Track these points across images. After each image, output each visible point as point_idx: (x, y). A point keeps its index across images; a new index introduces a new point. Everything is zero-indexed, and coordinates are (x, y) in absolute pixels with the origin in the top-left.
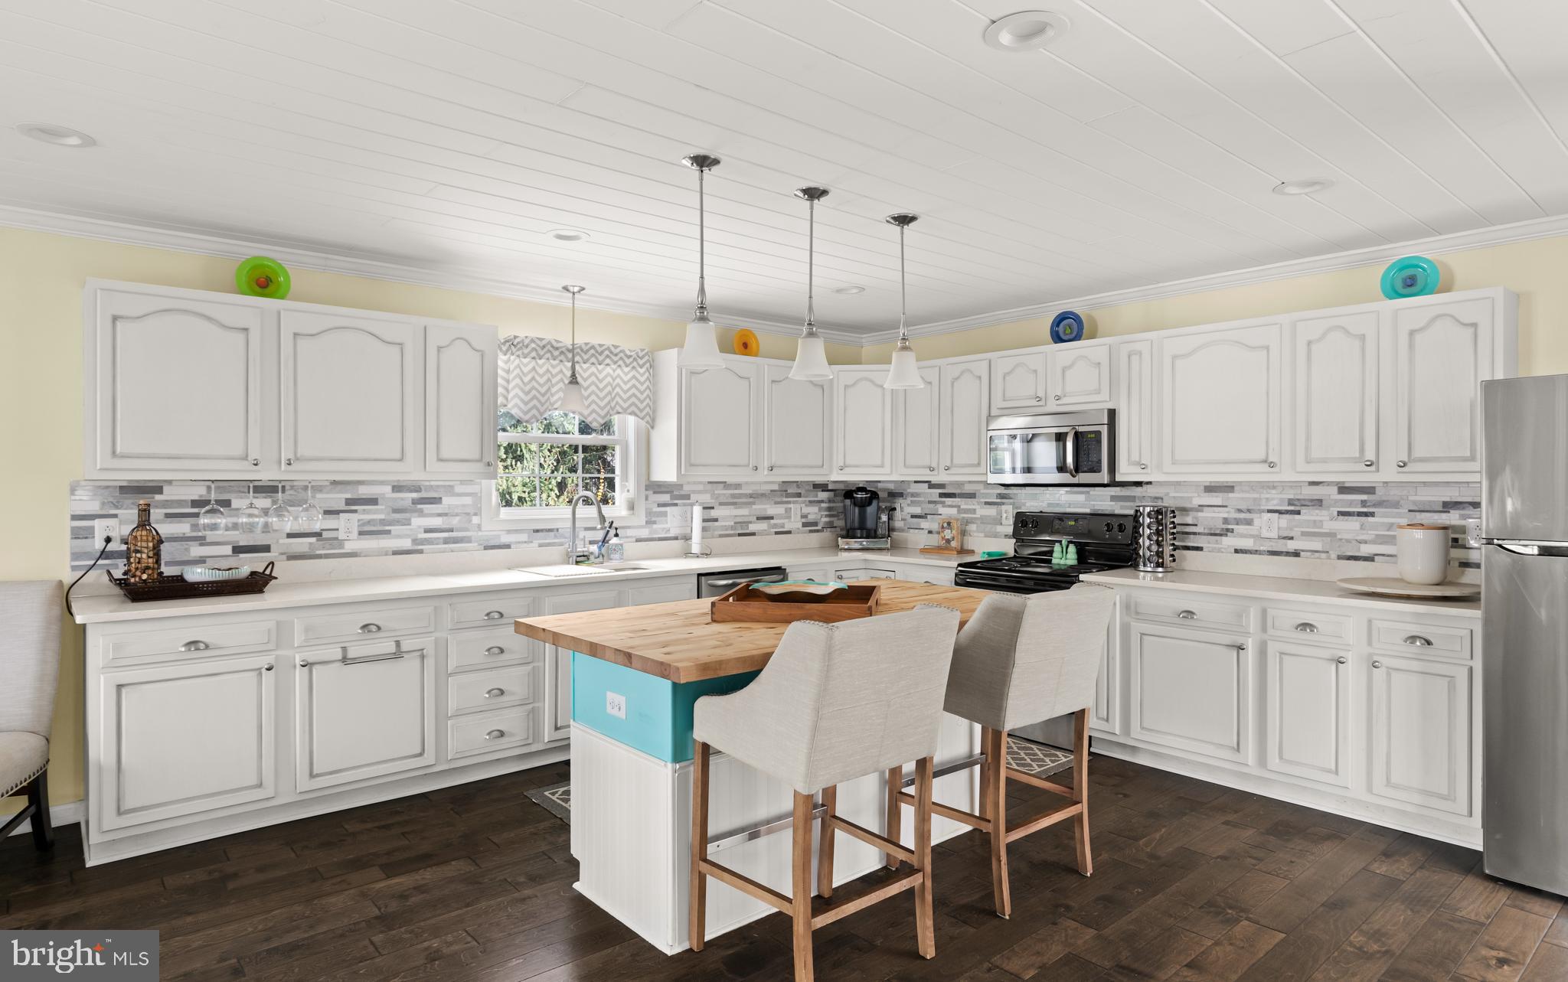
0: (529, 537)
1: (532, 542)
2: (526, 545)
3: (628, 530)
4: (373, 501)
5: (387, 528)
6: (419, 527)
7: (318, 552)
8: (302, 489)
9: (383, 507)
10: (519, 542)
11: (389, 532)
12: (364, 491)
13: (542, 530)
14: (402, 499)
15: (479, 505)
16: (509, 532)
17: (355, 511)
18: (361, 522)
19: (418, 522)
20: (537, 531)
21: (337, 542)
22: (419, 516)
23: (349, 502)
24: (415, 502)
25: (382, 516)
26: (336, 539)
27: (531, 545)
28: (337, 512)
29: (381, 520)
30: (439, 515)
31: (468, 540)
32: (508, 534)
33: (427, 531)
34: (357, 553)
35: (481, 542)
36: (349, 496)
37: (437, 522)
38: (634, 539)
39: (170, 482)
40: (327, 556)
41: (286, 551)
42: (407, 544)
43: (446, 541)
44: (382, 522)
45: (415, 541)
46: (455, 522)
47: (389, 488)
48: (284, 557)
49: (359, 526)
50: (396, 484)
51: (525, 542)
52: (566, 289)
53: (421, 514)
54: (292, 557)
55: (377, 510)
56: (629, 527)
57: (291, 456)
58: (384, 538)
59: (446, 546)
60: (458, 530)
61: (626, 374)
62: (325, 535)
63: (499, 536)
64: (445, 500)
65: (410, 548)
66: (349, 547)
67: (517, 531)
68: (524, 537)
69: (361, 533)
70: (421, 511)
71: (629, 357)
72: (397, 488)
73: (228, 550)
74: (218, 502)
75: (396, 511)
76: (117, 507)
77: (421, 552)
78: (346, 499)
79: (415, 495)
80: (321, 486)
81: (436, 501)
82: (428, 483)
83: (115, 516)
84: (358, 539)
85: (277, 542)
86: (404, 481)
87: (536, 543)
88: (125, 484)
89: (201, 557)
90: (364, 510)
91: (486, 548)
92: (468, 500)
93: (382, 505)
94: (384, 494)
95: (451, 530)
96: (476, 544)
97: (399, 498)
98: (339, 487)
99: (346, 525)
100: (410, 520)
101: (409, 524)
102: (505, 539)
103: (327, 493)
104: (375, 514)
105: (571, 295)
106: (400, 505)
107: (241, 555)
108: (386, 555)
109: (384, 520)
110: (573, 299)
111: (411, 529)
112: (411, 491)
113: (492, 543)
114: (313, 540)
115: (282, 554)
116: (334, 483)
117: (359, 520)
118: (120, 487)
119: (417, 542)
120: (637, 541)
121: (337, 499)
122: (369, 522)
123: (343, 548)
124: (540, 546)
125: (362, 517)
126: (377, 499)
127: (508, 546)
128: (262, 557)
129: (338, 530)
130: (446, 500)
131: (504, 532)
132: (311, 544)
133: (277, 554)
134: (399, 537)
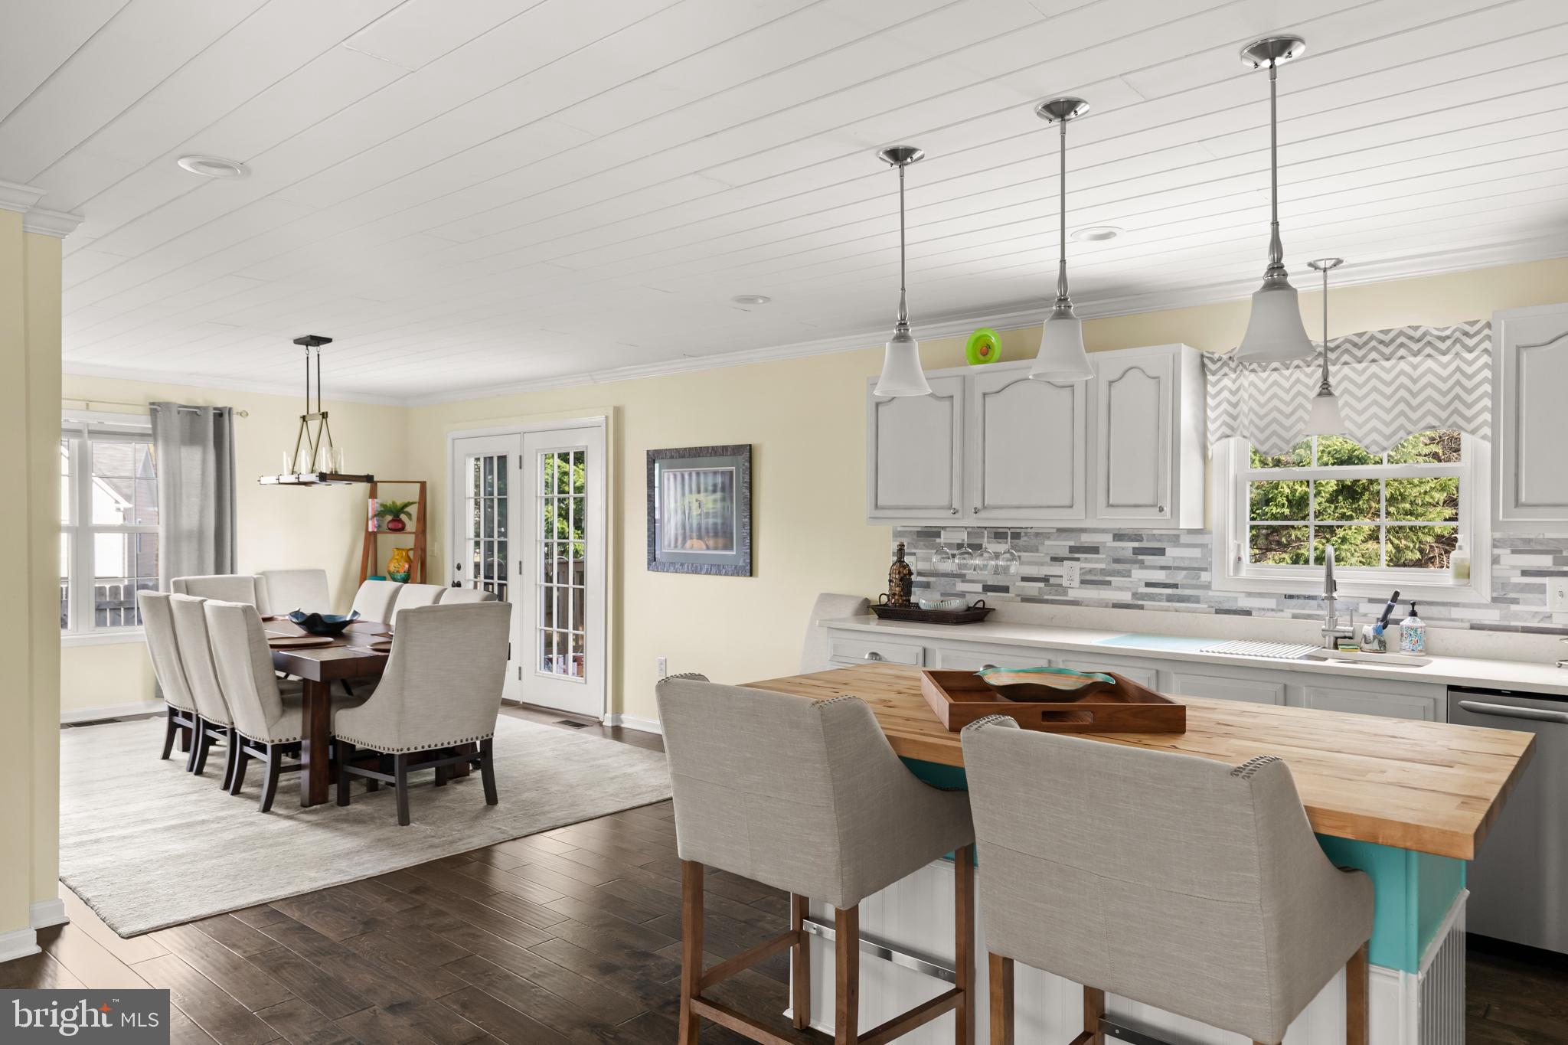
0: (1278, 605)
1: (1282, 611)
2: (1273, 613)
3: (1453, 609)
4: (1095, 550)
5: (1108, 579)
6: (1140, 580)
7: (1046, 597)
8: (1034, 535)
9: (1104, 556)
10: (1264, 609)
11: (1109, 583)
12: (1086, 539)
13: (1298, 597)
14: (1123, 549)
15: (1210, 559)
16: (1249, 594)
17: (1078, 559)
18: (1083, 571)
19: (1139, 575)
20: (1291, 597)
21: (1061, 589)
22: (1141, 568)
23: (1072, 549)
24: (1137, 551)
25: (1103, 566)
26: (1061, 585)
27: (1280, 614)
28: (1062, 560)
29: (1102, 570)
30: (1163, 568)
31: (1197, 600)
32: (1246, 597)
33: (1148, 585)
34: (1078, 601)
35: (1213, 605)
36: (1072, 544)
37: (1160, 576)
38: (1467, 625)
39: (944, 528)
40: (1053, 602)
41: (1021, 593)
42: (1126, 597)
43: (1170, 599)
44: (1103, 572)
45: (1135, 595)
46: (1179, 577)
47: (1110, 537)
48: (1019, 599)
49: (1080, 575)
50: (1117, 532)
51: (1273, 610)
52: (1313, 265)
53: (1142, 565)
54: (1026, 599)
55: (1098, 559)
56: (1457, 605)
57: (979, 505)
58: (1104, 589)
59: (1169, 604)
60: (1185, 587)
61: (1445, 366)
62: (1052, 581)
63: (1236, 598)
64: (1168, 551)
65: (1131, 602)
66: (1072, 595)
67: (1260, 595)
68: (1271, 603)
69: (1083, 582)
70: (1142, 562)
71: (1443, 339)
72: (1119, 536)
73: (979, 588)
74: (970, 546)
75: (1117, 561)
76: (915, 548)
77: (1141, 607)
78: (1070, 547)
79: (1136, 545)
80: (1049, 533)
81: (1161, 552)
82: (1150, 532)
83: (914, 554)
84: (1080, 588)
85: (1014, 584)
86: (1125, 529)
87: (1288, 613)
88: (919, 529)
89: (962, 592)
90: (1086, 559)
91: (1218, 611)
92: (1196, 553)
93: (1103, 554)
94: (1105, 543)
95: (1175, 586)
96: (1206, 606)
97: (1120, 547)
98: (1064, 535)
99: (1069, 573)
100: (1130, 571)
101: (1130, 576)
102: (1244, 603)
103: (1054, 540)
104: (1096, 562)
105: (1321, 273)
106: (1120, 554)
107: (989, 594)
108: (1106, 606)
109: (1104, 569)
110: (1325, 277)
111: (1131, 582)
112: (1132, 541)
113: (1226, 606)
114: (1042, 585)
115: (1019, 595)
116: (1060, 530)
117: (1081, 569)
118: (918, 532)
119: (1137, 596)
120: (1472, 628)
121: (1061, 546)
122: (1091, 571)
123: (1066, 595)
124: (1295, 617)
125: (1084, 565)
126: (1098, 547)
127: (1248, 613)
128: (1003, 597)
129: (1062, 577)
130: (1171, 552)
131: (1243, 594)
132: (1040, 588)
133: (1013, 595)
134: (1120, 589)
